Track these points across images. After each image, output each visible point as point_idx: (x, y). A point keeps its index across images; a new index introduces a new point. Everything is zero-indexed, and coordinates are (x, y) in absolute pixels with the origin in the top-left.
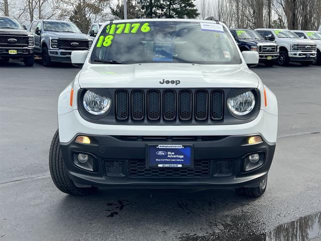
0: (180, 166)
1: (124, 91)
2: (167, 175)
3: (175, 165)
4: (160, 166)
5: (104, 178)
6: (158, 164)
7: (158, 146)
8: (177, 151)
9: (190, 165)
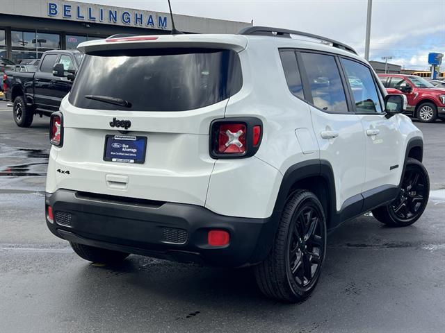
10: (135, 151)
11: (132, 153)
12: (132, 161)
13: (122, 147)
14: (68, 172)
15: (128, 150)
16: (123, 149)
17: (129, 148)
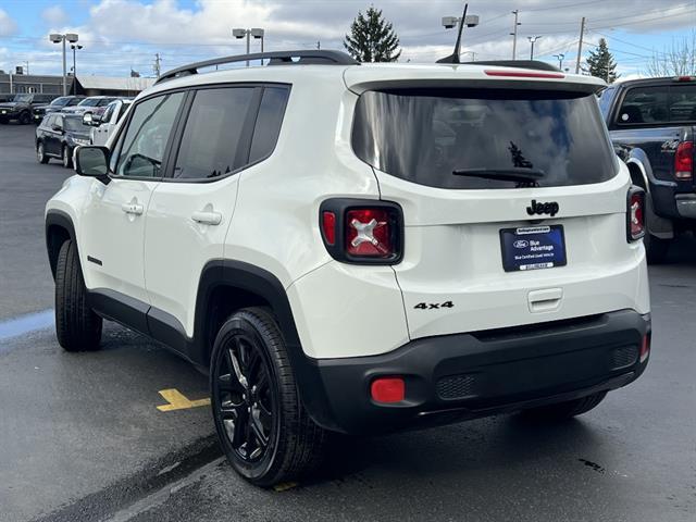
10: (550, 248)
11: (547, 252)
12: (551, 264)
13: (530, 247)
14: (450, 305)
15: (540, 249)
16: (532, 249)
17: (541, 245)
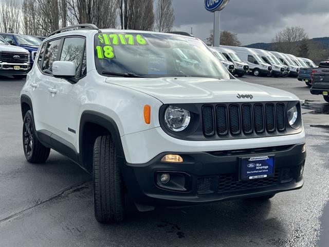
0: (265, 176)
1: (209, 106)
2: (249, 187)
3: (261, 176)
4: (251, 178)
5: (197, 197)
6: (249, 177)
7: (249, 159)
8: (263, 163)
9: (273, 175)
